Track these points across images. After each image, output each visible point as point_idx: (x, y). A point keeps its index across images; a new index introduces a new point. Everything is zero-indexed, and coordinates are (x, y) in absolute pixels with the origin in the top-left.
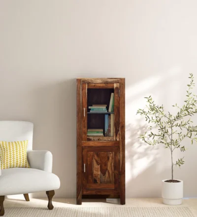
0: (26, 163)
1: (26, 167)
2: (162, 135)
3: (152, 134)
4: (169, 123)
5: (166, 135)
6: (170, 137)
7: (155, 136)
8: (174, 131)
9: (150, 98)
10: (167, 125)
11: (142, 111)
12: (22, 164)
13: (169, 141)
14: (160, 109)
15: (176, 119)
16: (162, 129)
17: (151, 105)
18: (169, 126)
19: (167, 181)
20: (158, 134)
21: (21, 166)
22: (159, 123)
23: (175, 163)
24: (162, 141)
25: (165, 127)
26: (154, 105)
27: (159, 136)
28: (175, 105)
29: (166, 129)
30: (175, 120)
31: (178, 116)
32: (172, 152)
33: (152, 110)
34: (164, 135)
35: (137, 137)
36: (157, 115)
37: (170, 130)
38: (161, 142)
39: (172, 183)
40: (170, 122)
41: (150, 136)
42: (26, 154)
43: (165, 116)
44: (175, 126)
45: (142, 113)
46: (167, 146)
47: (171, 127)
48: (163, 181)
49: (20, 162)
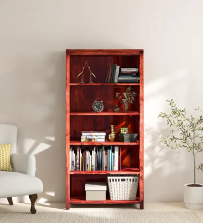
0: (9, 166)
1: (9, 171)
2: (184, 139)
3: (174, 137)
4: (191, 127)
5: (188, 139)
6: (193, 140)
7: (177, 140)
8: (196, 135)
9: (172, 102)
10: (189, 128)
11: (163, 115)
12: (5, 168)
13: (191, 145)
14: (182, 113)
15: (199, 123)
16: (184, 132)
17: (173, 108)
18: (191, 130)
19: (189, 186)
20: (179, 138)
21: (4, 169)
22: (181, 127)
23: (197, 167)
24: (184, 144)
25: (187, 131)
26: (176, 108)
27: (181, 139)
28: (198, 109)
29: (189, 132)
30: (197, 123)
31: (201, 120)
32: (194, 156)
33: (175, 113)
34: (186, 139)
35: (159, 141)
36: (179, 118)
37: (192, 134)
38: (183, 146)
39: (194, 188)
40: (192, 125)
41: (172, 140)
42: (9, 157)
43: (187, 120)
44: (198, 130)
45: (164, 117)
46: (189, 150)
47: (194, 131)
48: (185, 185)
49: (3, 166)
